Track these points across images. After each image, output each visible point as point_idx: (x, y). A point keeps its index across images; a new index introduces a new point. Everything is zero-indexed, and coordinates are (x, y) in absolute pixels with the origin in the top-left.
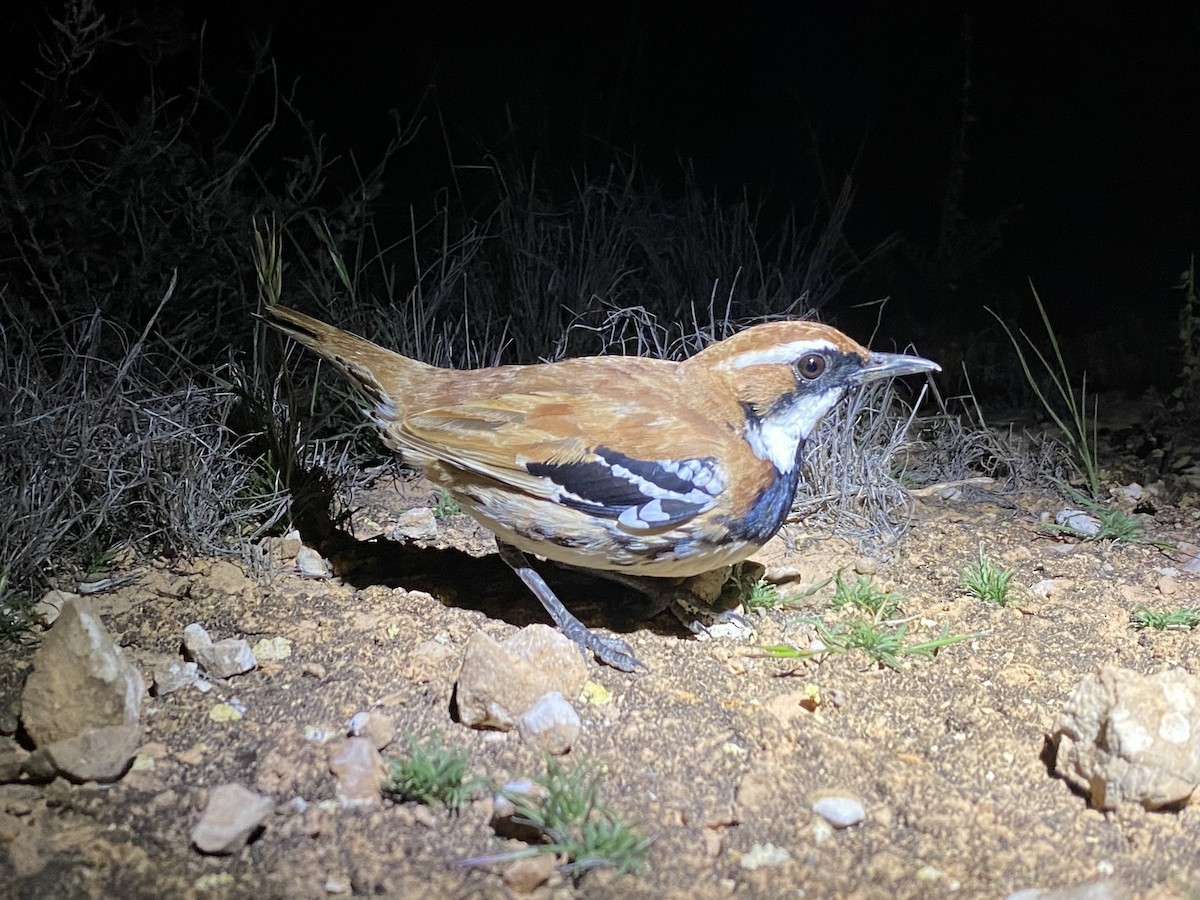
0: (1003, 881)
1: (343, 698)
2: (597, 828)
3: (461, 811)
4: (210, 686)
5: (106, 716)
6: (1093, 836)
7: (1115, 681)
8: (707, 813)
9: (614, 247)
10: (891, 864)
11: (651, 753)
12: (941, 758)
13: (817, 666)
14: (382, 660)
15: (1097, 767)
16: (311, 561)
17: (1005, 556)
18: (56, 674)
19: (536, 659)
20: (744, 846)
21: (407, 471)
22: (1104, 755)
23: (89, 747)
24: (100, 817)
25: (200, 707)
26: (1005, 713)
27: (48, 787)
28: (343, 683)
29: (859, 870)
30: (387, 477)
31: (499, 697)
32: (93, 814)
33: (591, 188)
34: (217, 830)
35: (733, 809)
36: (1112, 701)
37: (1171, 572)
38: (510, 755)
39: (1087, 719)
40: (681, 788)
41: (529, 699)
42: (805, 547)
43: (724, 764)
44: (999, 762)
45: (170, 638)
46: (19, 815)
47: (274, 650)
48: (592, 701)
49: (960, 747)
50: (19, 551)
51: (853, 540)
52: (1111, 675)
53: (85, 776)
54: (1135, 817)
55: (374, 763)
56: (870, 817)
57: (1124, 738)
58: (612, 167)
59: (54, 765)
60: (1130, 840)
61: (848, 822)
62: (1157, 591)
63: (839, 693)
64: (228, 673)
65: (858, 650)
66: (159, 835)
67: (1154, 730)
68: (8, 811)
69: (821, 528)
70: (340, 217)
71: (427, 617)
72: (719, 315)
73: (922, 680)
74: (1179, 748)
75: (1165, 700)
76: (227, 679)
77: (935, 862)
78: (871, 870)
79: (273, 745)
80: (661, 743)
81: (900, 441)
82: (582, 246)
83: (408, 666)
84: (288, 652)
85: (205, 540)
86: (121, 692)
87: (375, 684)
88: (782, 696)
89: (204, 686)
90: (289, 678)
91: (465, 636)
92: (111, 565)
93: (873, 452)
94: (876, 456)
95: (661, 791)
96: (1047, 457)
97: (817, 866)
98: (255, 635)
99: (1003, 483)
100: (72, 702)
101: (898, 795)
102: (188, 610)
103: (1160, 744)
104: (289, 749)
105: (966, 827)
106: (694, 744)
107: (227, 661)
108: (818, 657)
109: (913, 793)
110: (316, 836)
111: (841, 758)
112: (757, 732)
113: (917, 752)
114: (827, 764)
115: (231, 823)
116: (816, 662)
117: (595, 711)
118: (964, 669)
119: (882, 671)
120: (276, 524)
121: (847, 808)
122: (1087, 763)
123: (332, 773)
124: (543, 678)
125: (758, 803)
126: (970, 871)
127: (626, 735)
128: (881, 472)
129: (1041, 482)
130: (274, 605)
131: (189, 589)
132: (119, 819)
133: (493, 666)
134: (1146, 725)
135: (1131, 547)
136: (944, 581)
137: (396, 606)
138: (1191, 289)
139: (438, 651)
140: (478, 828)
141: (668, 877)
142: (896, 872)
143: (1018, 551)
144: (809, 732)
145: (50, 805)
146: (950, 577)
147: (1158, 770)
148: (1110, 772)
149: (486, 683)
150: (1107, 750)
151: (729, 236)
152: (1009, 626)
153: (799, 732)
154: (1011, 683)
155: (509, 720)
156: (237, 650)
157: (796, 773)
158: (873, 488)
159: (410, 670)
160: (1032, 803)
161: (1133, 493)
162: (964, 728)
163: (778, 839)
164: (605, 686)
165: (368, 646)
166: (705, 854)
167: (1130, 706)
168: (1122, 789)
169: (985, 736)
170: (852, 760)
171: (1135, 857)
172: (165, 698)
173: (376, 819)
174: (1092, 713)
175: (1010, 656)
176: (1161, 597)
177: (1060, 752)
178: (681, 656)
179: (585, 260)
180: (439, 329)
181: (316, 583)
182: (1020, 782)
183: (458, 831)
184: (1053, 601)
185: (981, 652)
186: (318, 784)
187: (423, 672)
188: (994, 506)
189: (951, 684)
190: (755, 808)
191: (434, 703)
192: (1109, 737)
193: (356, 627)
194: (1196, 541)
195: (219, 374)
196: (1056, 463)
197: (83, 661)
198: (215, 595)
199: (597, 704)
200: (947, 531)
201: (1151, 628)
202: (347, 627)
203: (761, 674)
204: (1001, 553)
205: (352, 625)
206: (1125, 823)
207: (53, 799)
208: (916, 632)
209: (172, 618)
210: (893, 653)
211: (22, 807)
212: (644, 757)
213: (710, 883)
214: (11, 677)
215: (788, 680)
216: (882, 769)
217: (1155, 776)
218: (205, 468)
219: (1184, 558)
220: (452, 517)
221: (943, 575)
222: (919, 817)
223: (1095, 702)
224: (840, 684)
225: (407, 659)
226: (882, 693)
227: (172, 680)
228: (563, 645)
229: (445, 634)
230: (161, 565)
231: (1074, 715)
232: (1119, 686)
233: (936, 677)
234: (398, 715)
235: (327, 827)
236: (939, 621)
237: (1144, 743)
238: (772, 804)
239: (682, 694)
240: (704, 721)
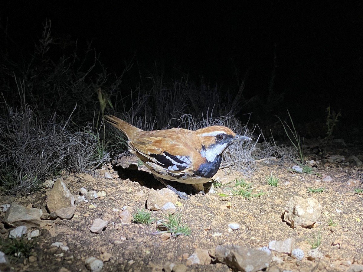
0: (269, 240)
1: (120, 204)
2: (180, 227)
3: (150, 225)
4: (88, 201)
5: (67, 205)
6: (290, 233)
7: (297, 199)
8: (204, 227)
9: (182, 99)
10: (244, 235)
11: (192, 216)
12: (258, 217)
13: (231, 199)
14: (128, 196)
15: (292, 219)
16: (108, 175)
17: (278, 176)
18: (55, 196)
19: (165, 196)
20: (212, 233)
21: (130, 155)
22: (294, 216)
23: (64, 212)
24: (68, 226)
25: (87, 205)
26: (274, 209)
27: (55, 220)
28: (120, 200)
29: (237, 237)
30: (125, 156)
31: (157, 203)
32: (67, 225)
33: (177, 83)
34: (96, 228)
35: (210, 226)
36: (296, 204)
37: (319, 180)
38: (160, 215)
39: (291, 208)
40: (199, 222)
41: (164, 203)
42: (229, 174)
43: (208, 218)
44: (271, 218)
45: (76, 191)
46: (49, 226)
47: (102, 194)
48: (178, 205)
49: (262, 215)
50: (40, 170)
51: (242, 172)
52: (296, 198)
53: (63, 218)
54: (300, 229)
55: (129, 215)
56: (241, 228)
57: (298, 212)
58: (182, 78)
59: (56, 215)
60: (299, 233)
61: (236, 229)
62: (314, 185)
63: (235, 204)
64: (92, 199)
65: (240, 195)
66: (83, 229)
67: (305, 210)
68: (46, 225)
69: (234, 169)
70: (111, 89)
71: (137, 187)
72: (209, 116)
73: (255, 202)
74: (311, 214)
75: (308, 203)
76: (91, 200)
77: (254, 236)
78: (240, 237)
79: (106, 212)
80: (194, 213)
81: (254, 148)
82: (174, 98)
83: (135, 197)
84: (105, 194)
85: (83, 169)
86: (70, 200)
87: (127, 201)
88: (222, 205)
89: (87, 201)
90: (106, 200)
91: (147, 192)
92: (60, 174)
93: (247, 151)
94: (247, 152)
95: (194, 223)
96: (291, 153)
97: (228, 236)
98: (97, 191)
99: (280, 160)
100: (59, 202)
101: (247, 224)
102: (80, 185)
103: (307, 213)
104: (110, 212)
105: (262, 229)
106: (202, 214)
107: (91, 196)
108: (231, 197)
109: (251, 223)
110: (117, 229)
111: (235, 216)
112: (216, 211)
113: (252, 216)
114: (232, 217)
115: (99, 226)
116: (231, 198)
117: (179, 207)
118: (266, 200)
119: (246, 200)
120: (99, 166)
121: (236, 226)
122: (290, 218)
123: (120, 217)
124: (167, 199)
125: (216, 225)
126: (262, 238)
127: (186, 212)
128: (249, 155)
129: (289, 159)
130: (101, 184)
131: (80, 180)
132: (73, 226)
133: (155, 196)
134: (303, 209)
135: (310, 175)
136: (263, 181)
137: (130, 185)
138: (329, 112)
139: (141, 194)
140: (153, 229)
141: (195, 238)
142: (246, 237)
143: (281, 175)
144: (228, 212)
145: (56, 224)
146: (264, 181)
147: (306, 218)
148: (295, 219)
149: (154, 200)
150: (295, 215)
151: (212, 97)
152: (277, 191)
153: (226, 212)
154: (276, 203)
155: (159, 208)
156: (94, 193)
157: (225, 219)
158: (247, 160)
159: (135, 198)
160: (278, 227)
161: (312, 162)
162: (264, 212)
163: (220, 232)
164: (181, 202)
165: (124, 193)
166: (204, 235)
167: (300, 205)
168: (298, 223)
169: (268, 213)
170: (237, 217)
171: (299, 236)
172: (77, 204)
173: (131, 226)
174: (292, 207)
175: (276, 198)
176: (315, 186)
177: (285, 216)
178: (199, 197)
179: (175, 102)
180: (138, 119)
181: (110, 180)
182: (276, 223)
183: (149, 229)
184: (289, 186)
185: (270, 197)
186: (117, 220)
187: (138, 199)
188: (277, 165)
189: (262, 203)
190: (215, 226)
191: (141, 205)
192: (295, 212)
193: (121, 189)
194: (326, 174)
195: (85, 129)
196: (293, 155)
197: (62, 193)
198: (86, 182)
199: (179, 206)
200: (264, 170)
201: (311, 192)
202: (119, 189)
203: (217, 200)
204: (277, 175)
205: (120, 189)
206: (298, 230)
207: (57, 222)
208: (255, 193)
209: (77, 186)
210: (249, 196)
211: (50, 224)
212: (190, 216)
213: (205, 240)
214: (41, 198)
215: (224, 202)
216: (244, 218)
217: (305, 220)
218: (83, 152)
219: (323, 178)
220: (142, 165)
221: (263, 180)
222: (251, 228)
223: (292, 204)
224: (236, 202)
225: (134, 195)
226: (246, 205)
227: (79, 200)
228: (171, 192)
229: (143, 191)
230: (72, 175)
231: (288, 207)
232: (298, 200)
233: (259, 202)
234: (133, 207)
235: (120, 228)
236: (261, 190)
237: (303, 213)
238: (219, 225)
239: (199, 204)
240: (204, 210)
